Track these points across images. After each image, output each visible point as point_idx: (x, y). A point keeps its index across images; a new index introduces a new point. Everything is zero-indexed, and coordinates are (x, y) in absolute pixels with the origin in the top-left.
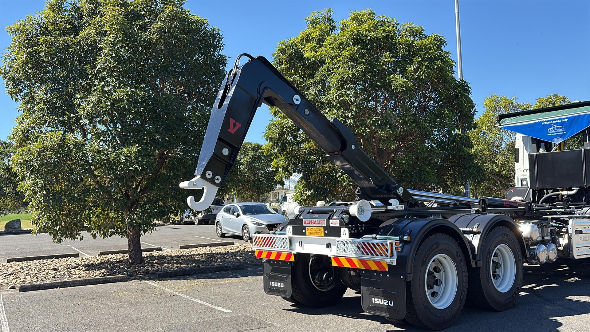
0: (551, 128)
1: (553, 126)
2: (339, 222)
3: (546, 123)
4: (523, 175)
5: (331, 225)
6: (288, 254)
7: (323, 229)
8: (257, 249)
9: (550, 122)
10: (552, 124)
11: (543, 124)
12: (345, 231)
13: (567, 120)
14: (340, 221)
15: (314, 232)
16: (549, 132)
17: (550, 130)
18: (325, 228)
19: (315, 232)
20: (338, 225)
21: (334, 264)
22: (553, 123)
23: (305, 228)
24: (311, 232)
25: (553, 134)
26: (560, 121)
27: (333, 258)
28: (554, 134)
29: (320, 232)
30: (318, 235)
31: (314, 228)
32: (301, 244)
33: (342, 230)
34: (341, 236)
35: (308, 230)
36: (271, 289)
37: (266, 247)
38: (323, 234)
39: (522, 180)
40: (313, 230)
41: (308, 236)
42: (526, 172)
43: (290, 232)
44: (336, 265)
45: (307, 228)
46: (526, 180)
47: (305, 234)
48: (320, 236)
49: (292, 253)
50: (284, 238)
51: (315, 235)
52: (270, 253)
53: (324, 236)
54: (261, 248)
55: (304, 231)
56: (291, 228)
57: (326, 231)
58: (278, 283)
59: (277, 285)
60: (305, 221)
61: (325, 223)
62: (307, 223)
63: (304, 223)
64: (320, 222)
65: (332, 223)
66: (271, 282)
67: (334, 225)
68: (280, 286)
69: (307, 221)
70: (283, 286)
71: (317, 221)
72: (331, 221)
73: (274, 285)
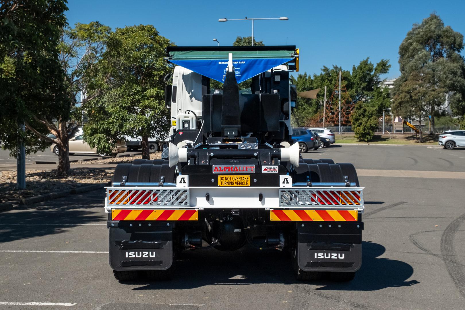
2: (277, 169)
3: (222, 63)
5: (263, 172)
6: (186, 211)
7: (249, 178)
8: (116, 209)
9: (227, 63)
11: (219, 63)
12: (286, 179)
13: (244, 62)
14: (278, 167)
15: (232, 181)
17: (225, 71)
18: (253, 176)
19: (234, 181)
21: (274, 218)
23: (216, 176)
24: (227, 181)
26: (238, 63)
27: (273, 211)
29: (243, 181)
30: (240, 186)
31: (232, 176)
32: (208, 197)
33: (282, 178)
34: (279, 185)
35: (222, 179)
36: (126, 262)
37: (138, 205)
38: (249, 184)
39: (184, 122)
40: (232, 178)
41: (220, 187)
42: (189, 113)
43: (184, 182)
44: (278, 219)
45: (219, 177)
46: (188, 122)
47: (216, 184)
48: (244, 185)
49: (196, 209)
50: (180, 191)
51: (235, 185)
52: (147, 212)
53: (251, 185)
54: (128, 206)
55: (213, 180)
56: (186, 177)
57: (255, 180)
58: (143, 253)
59: (140, 256)
60: (216, 168)
61: (254, 169)
62: (220, 171)
63: (213, 170)
64: (245, 168)
65: (265, 170)
66: (127, 253)
67: (269, 172)
68: (147, 256)
69: (220, 168)
70: (154, 256)
71: (240, 167)
72: (264, 167)
73: (134, 256)
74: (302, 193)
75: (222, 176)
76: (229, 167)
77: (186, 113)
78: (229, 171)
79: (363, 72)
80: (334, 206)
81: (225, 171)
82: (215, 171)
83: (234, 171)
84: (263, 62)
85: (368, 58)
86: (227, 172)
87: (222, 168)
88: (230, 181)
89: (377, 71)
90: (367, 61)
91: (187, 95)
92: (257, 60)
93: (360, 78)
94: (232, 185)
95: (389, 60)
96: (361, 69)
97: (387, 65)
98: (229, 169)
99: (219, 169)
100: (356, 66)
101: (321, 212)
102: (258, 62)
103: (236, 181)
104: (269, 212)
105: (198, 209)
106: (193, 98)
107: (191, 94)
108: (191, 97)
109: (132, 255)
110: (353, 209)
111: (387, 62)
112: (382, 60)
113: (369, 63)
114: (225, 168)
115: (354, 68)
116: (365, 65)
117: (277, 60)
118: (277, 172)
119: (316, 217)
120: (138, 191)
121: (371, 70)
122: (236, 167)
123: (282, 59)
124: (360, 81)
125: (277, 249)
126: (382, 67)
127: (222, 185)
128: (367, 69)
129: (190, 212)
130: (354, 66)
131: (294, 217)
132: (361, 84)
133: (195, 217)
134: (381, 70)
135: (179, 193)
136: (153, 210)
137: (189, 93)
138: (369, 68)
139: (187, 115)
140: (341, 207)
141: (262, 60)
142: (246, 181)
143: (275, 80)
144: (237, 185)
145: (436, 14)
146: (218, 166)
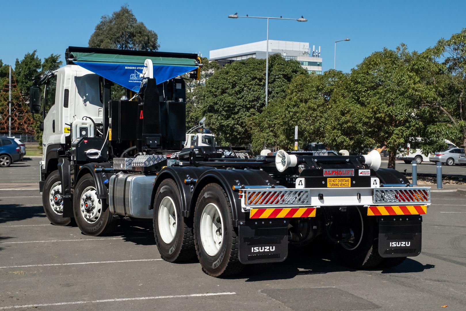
0: (133, 74)
1: (136, 73)
2: (370, 172)
3: (129, 68)
4: (83, 124)
5: (360, 175)
6: (307, 209)
7: (350, 180)
9: (134, 68)
10: (135, 71)
11: (126, 68)
12: (375, 180)
14: (370, 171)
15: (337, 183)
16: (131, 78)
17: (132, 77)
18: (352, 179)
19: (339, 183)
20: (369, 175)
21: (370, 213)
22: (137, 70)
23: (325, 179)
24: (334, 183)
25: (134, 82)
27: (370, 207)
28: (136, 81)
29: (346, 183)
30: (343, 187)
31: (338, 179)
32: (321, 197)
33: (373, 179)
34: (370, 186)
35: (330, 181)
36: (252, 256)
37: (271, 204)
38: (350, 185)
39: (82, 129)
40: (337, 180)
41: (329, 187)
42: (86, 120)
43: (302, 185)
44: (373, 214)
45: (328, 179)
46: (86, 129)
47: (325, 186)
48: (346, 187)
49: (314, 207)
50: (302, 192)
51: (339, 186)
52: (278, 211)
53: (351, 186)
54: (263, 206)
55: (323, 182)
56: (303, 179)
57: (354, 182)
58: (265, 247)
59: (263, 250)
60: (326, 171)
61: (353, 173)
62: (329, 174)
63: (324, 174)
64: (347, 172)
65: (361, 173)
66: (252, 248)
67: (364, 175)
68: (269, 250)
69: (329, 171)
70: (274, 250)
71: (343, 171)
72: (360, 171)
73: (258, 251)
74: (390, 192)
75: (330, 179)
76: (335, 171)
77: (83, 119)
78: (335, 174)
79: (29, 68)
80: (411, 203)
81: (332, 174)
82: (325, 174)
83: (339, 174)
84: (169, 69)
85: (35, 51)
86: (334, 175)
87: (331, 172)
88: (336, 183)
89: (46, 67)
90: (33, 55)
91: (81, 100)
92: (163, 67)
93: (25, 75)
94: (338, 187)
95: (60, 55)
96: (26, 65)
97: (57, 62)
98: (335, 173)
99: (328, 173)
100: (19, 61)
101: (403, 208)
102: (164, 69)
103: (341, 183)
104: (367, 208)
105: (315, 207)
106: (88, 103)
107: (85, 98)
108: (85, 101)
109: (256, 249)
110: (424, 205)
111: (57, 57)
112: (52, 55)
113: (35, 57)
114: (333, 172)
115: (17, 62)
116: (31, 59)
117: (182, 68)
118: (370, 175)
119: (399, 212)
120: (271, 192)
121: (39, 66)
122: (340, 171)
123: (188, 67)
124: (25, 79)
125: (350, 241)
126: (52, 63)
127: (331, 187)
128: (34, 64)
129: (310, 209)
130: (17, 59)
131: (384, 212)
132: (26, 83)
133: (313, 214)
134: (51, 66)
135: (302, 194)
136: (282, 209)
137: (83, 97)
138: (37, 63)
139: (84, 121)
140: (416, 203)
141: (168, 67)
142: (347, 183)
143: (177, 88)
144: (341, 187)
145: (128, 8)
146: (327, 170)
